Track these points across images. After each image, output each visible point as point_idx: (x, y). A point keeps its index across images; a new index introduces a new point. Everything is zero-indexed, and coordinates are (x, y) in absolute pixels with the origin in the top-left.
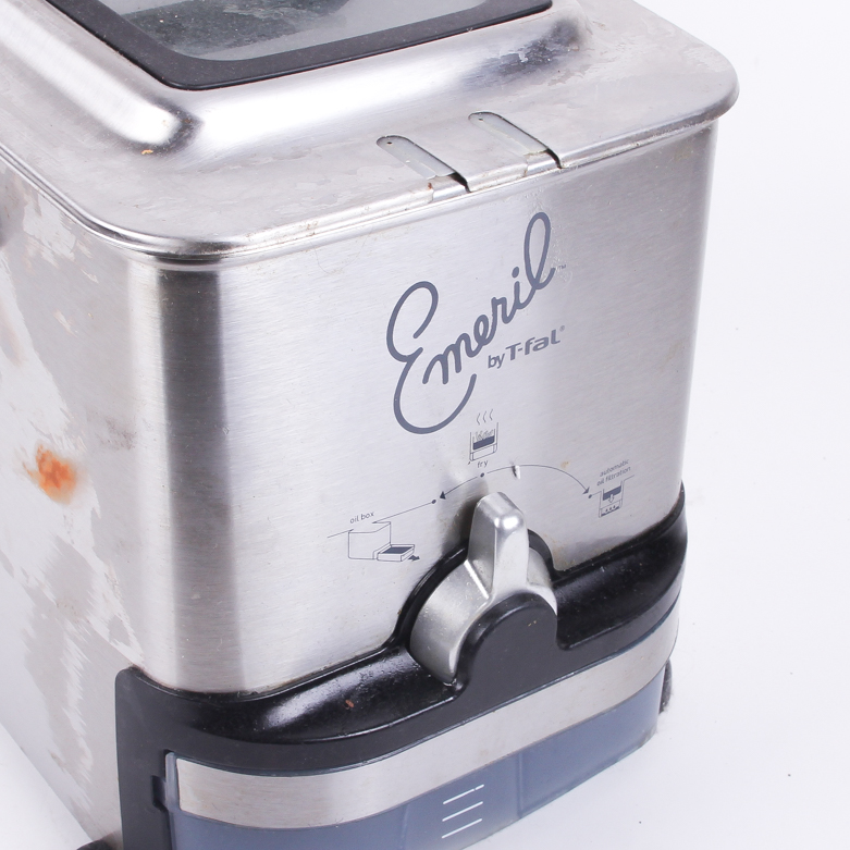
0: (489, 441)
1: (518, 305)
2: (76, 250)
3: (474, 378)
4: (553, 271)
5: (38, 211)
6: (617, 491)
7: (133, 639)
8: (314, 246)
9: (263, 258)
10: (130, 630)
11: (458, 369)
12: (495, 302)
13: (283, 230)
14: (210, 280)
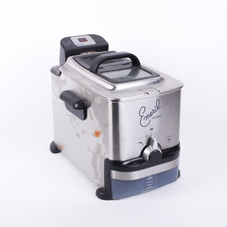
0: (152, 129)
1: (156, 111)
2: (102, 102)
3: (150, 120)
4: (160, 107)
5: (97, 98)
6: (170, 139)
7: (107, 154)
8: (131, 101)
9: (124, 102)
10: (106, 153)
11: (148, 119)
12: (153, 110)
13: (127, 98)
14: (118, 104)
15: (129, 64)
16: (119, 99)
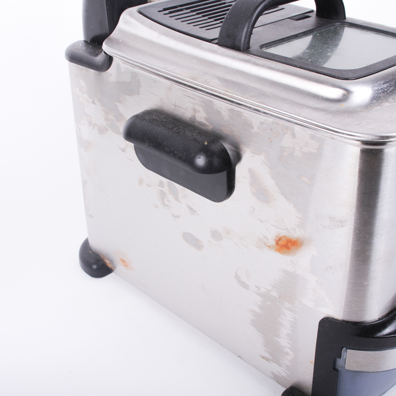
15: (308, 17)
16: (388, 137)
